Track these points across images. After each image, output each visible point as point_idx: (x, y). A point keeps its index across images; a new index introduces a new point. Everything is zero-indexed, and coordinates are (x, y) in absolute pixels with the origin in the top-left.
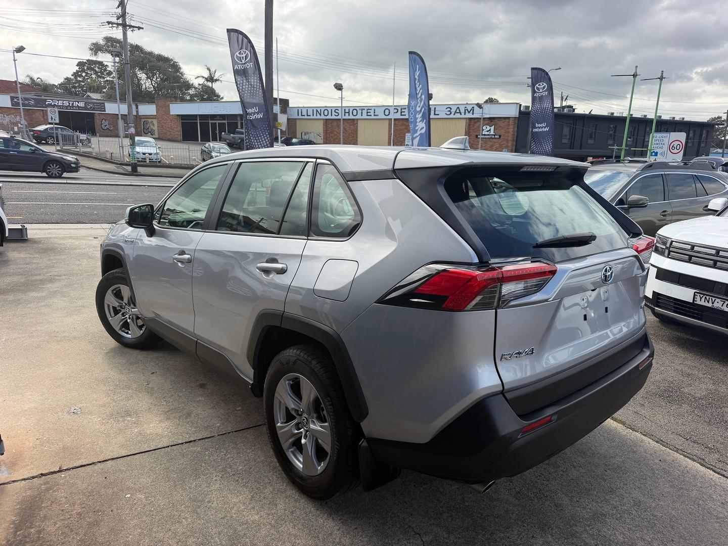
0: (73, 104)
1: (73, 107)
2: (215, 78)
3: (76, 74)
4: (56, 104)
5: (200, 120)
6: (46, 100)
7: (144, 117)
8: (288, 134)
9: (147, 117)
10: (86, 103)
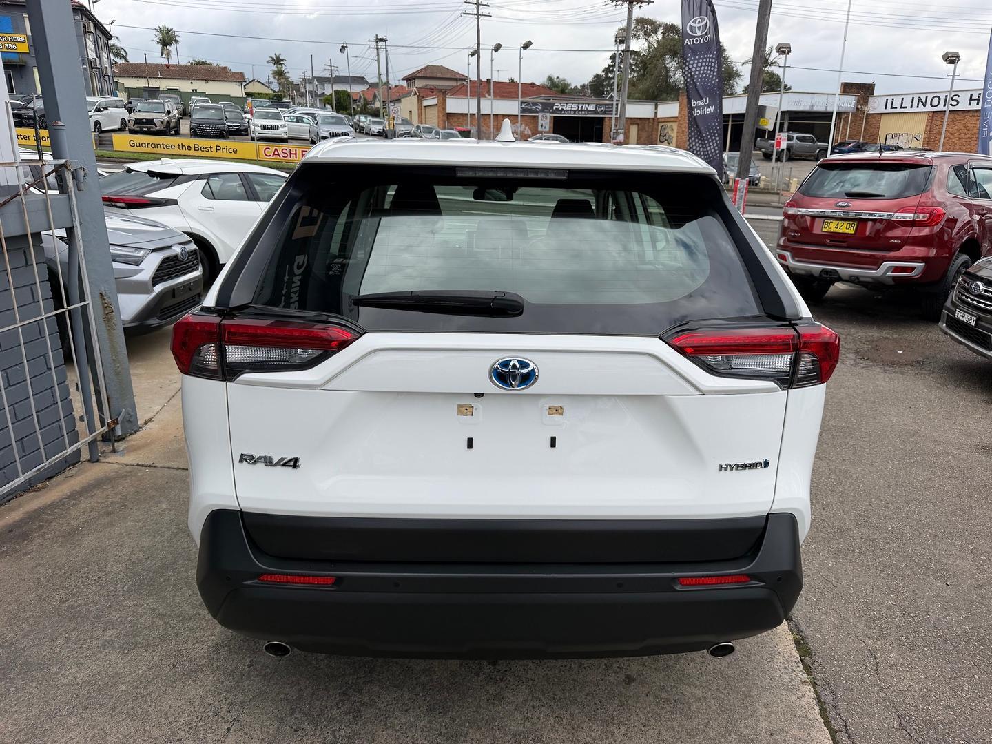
0: (582, 107)
1: (582, 110)
2: (769, 61)
3: (607, 70)
4: (564, 108)
5: (732, 121)
6: (553, 104)
7: (663, 120)
8: (864, 137)
9: (667, 120)
10: (597, 105)
